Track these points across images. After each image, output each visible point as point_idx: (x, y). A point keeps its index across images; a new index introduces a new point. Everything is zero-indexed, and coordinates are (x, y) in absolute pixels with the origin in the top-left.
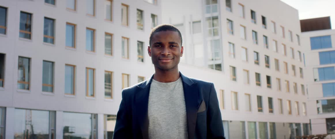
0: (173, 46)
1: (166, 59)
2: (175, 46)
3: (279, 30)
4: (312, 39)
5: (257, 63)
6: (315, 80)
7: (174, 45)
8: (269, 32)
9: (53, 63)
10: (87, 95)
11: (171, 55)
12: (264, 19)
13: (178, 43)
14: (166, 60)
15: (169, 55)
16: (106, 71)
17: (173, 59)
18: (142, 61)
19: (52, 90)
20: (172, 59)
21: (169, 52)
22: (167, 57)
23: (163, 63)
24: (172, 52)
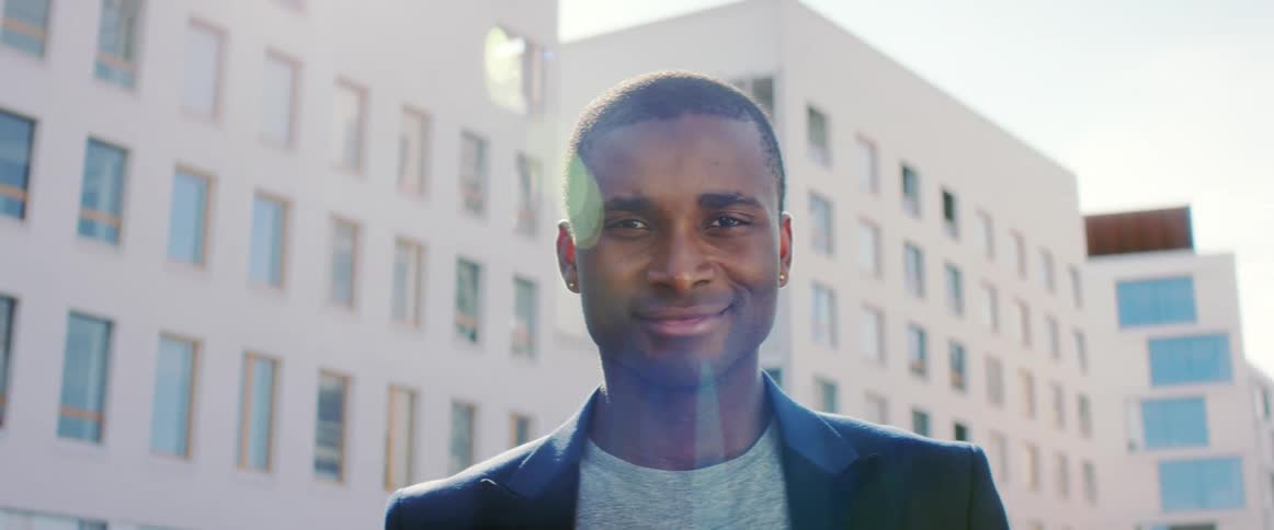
0: (726, 222)
1: (686, 311)
2: (742, 223)
3: (1005, 246)
4: (1124, 288)
5: (920, 368)
6: (1131, 447)
7: (736, 211)
8: (967, 250)
9: (109, 325)
10: (240, 461)
11: (720, 286)
12: (948, 201)
13: (761, 199)
14: (684, 318)
15: (699, 289)
16: (324, 373)
17: (732, 307)
18: (473, 337)
19: (98, 435)
20: (722, 313)
21: (703, 267)
22: (691, 301)
23: (663, 341)
24: (721, 265)
